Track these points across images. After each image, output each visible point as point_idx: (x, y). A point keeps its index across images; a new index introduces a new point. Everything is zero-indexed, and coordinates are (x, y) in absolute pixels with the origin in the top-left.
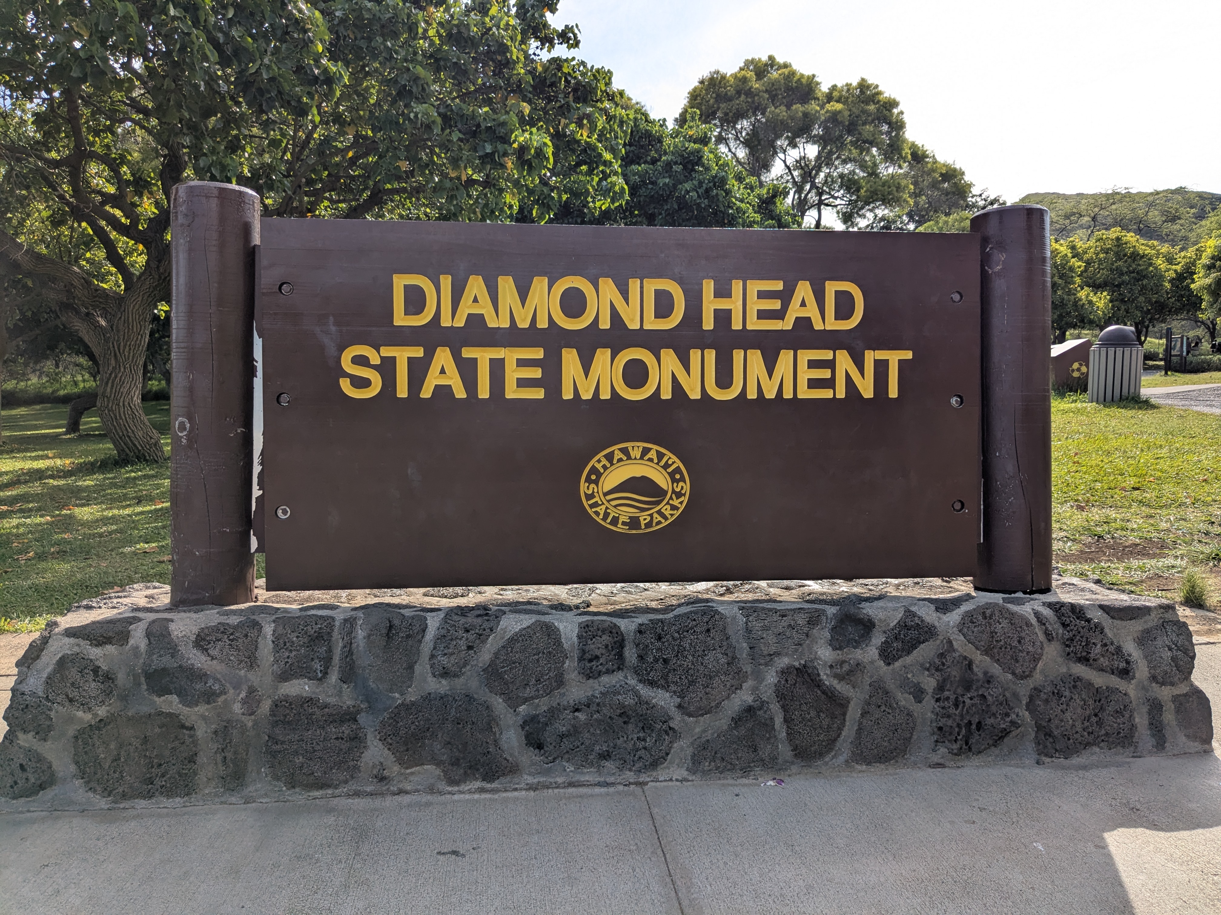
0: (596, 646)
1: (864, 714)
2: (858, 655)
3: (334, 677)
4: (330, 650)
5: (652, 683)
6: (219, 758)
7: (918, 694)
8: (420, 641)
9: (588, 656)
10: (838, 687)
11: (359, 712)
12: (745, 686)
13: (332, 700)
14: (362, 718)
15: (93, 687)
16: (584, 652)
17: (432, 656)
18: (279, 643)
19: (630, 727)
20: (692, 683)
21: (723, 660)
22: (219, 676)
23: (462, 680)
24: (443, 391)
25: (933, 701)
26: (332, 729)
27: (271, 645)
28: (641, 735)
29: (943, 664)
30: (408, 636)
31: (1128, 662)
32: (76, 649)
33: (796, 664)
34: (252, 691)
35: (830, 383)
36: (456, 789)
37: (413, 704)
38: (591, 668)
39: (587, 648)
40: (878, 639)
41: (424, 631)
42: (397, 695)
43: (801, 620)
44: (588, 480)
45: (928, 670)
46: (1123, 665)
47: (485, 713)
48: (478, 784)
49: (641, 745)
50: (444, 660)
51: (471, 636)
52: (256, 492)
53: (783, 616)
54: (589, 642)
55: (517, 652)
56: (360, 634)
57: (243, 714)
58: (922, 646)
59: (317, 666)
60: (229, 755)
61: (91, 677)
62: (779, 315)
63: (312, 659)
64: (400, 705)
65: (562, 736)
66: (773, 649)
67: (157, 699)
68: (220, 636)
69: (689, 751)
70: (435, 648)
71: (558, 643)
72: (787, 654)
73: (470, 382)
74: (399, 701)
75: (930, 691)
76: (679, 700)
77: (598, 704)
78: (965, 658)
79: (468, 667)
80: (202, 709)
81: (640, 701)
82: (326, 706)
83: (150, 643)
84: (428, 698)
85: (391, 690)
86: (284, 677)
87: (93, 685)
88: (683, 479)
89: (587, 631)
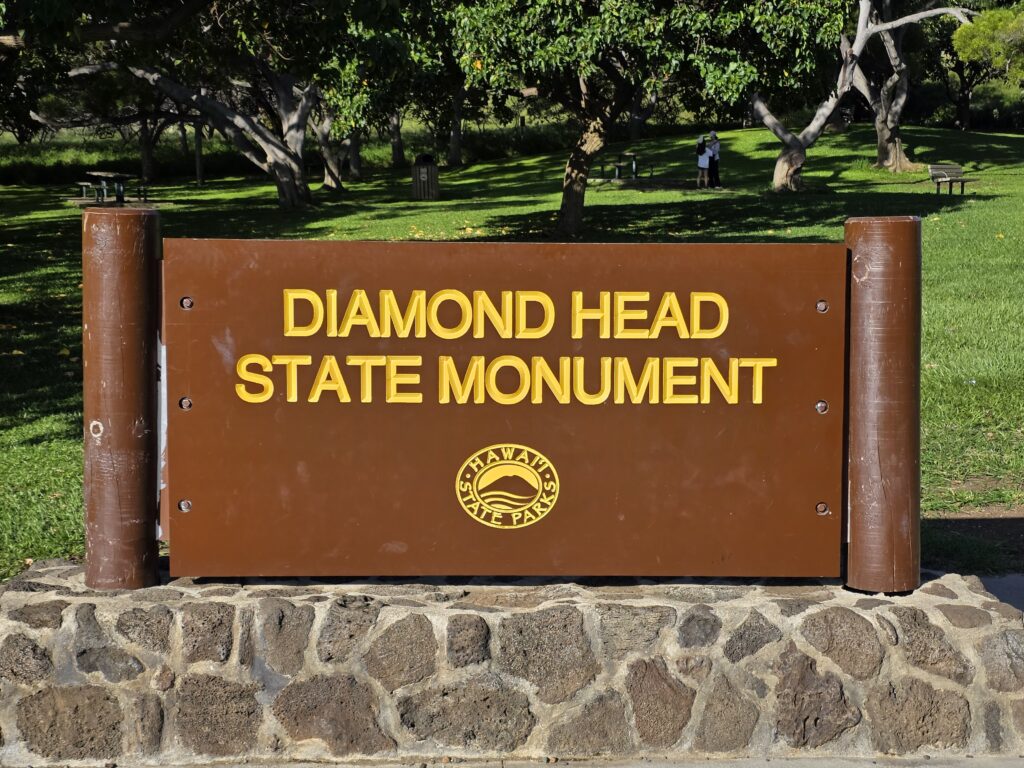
0: (464, 638)
1: (708, 706)
2: (704, 651)
3: (235, 658)
4: (230, 636)
5: (513, 673)
6: (139, 726)
7: (761, 688)
8: (309, 630)
9: (456, 647)
10: (684, 681)
11: (256, 690)
12: (598, 677)
13: (233, 679)
14: (259, 696)
15: (32, 663)
16: (451, 644)
17: (319, 643)
18: (189, 630)
19: (493, 710)
20: (548, 673)
21: (579, 654)
22: (137, 656)
23: (345, 664)
24: (330, 396)
25: (775, 697)
26: (233, 706)
27: (181, 631)
28: (503, 718)
29: (785, 663)
30: (298, 625)
31: (965, 668)
32: (18, 631)
33: (646, 659)
34: (165, 669)
35: (695, 390)
36: (339, 759)
37: (303, 684)
38: (458, 658)
39: (455, 640)
40: (723, 639)
41: (312, 621)
42: (289, 676)
43: (652, 618)
44: (463, 478)
45: (772, 667)
46: (960, 670)
47: (365, 695)
48: (358, 756)
49: (504, 726)
50: (330, 647)
51: (352, 626)
53: (636, 615)
54: (457, 635)
55: (393, 642)
56: (258, 622)
57: (158, 689)
58: (767, 645)
59: (220, 649)
60: (147, 723)
61: (31, 654)
62: (646, 324)
63: (216, 644)
64: (291, 686)
65: (432, 717)
66: (625, 645)
67: (85, 674)
68: (138, 622)
69: (547, 734)
70: (321, 636)
71: (430, 634)
72: (638, 650)
73: (354, 388)
74: (291, 682)
75: (773, 688)
76: (538, 688)
77: (465, 690)
78: (808, 658)
79: (351, 654)
80: (123, 684)
81: (503, 688)
82: (227, 684)
83: (79, 626)
84: (314, 679)
85: (283, 671)
86: (192, 658)
87: (33, 661)
88: (552, 479)
89: (455, 625)
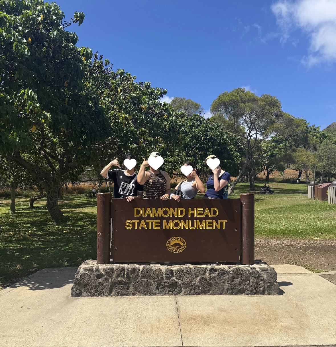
2: (214, 275)
3: (125, 277)
4: (124, 272)
5: (178, 279)
6: (107, 289)
7: (224, 282)
8: (139, 271)
9: (167, 274)
19: (174, 286)
21: (190, 276)
24: (143, 228)
27: (115, 271)
29: (229, 277)
31: (263, 278)
32: (85, 271)
33: (202, 276)
34: (112, 278)
35: (212, 226)
36: (145, 295)
40: (217, 272)
43: (204, 269)
45: (226, 278)
47: (150, 283)
48: (148, 295)
49: (175, 289)
51: (147, 271)
52: (111, 245)
55: (155, 273)
56: (129, 270)
57: (111, 282)
58: (225, 274)
59: (122, 275)
62: (203, 214)
64: (136, 282)
66: (198, 274)
67: (97, 280)
68: (107, 269)
69: (184, 291)
70: (141, 273)
71: (162, 272)
73: (147, 226)
75: (227, 282)
76: (182, 282)
77: (168, 282)
78: (233, 276)
79: (147, 276)
80: (104, 281)
81: (176, 282)
82: (124, 281)
83: (96, 270)
84: (140, 281)
86: (117, 277)
88: (185, 243)
89: (167, 270)
